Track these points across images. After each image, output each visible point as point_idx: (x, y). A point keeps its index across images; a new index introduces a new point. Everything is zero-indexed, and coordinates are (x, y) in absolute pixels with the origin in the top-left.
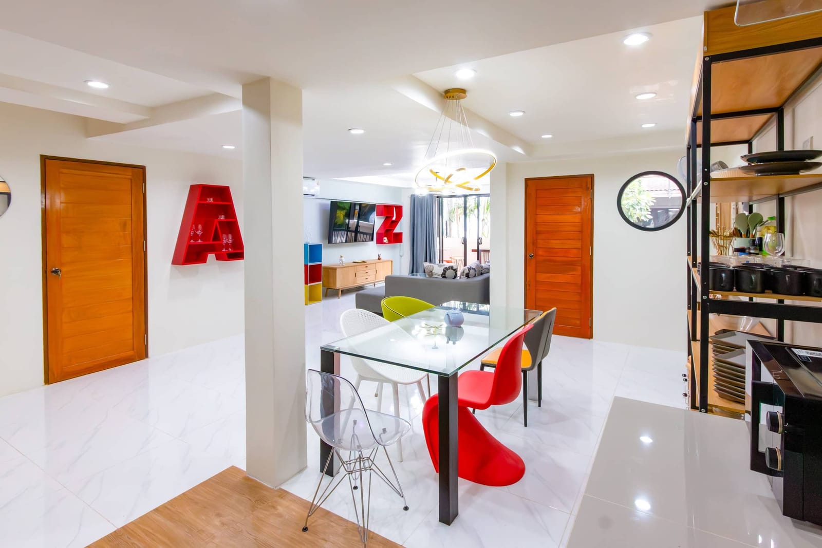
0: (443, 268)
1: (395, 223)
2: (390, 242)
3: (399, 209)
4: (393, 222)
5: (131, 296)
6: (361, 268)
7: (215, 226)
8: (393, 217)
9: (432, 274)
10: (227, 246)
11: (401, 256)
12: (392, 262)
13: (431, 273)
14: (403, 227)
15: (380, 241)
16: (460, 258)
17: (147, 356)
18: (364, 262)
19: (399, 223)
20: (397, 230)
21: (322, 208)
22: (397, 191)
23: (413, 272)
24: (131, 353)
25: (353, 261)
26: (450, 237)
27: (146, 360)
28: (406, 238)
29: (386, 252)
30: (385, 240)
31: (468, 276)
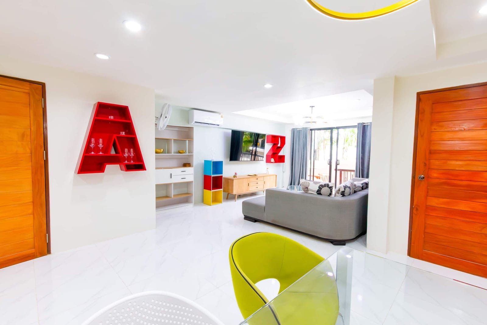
0: (318, 185)
1: (280, 148)
2: (276, 162)
3: (283, 139)
4: (279, 147)
5: (31, 200)
6: (253, 180)
7: (113, 140)
8: (278, 144)
9: (308, 190)
10: (129, 158)
11: (284, 172)
12: (276, 176)
13: (306, 189)
14: (286, 151)
15: (268, 161)
16: (326, 175)
17: (49, 252)
18: (255, 175)
19: (283, 148)
20: (281, 154)
21: (225, 134)
22: (282, 125)
23: (291, 184)
24: (33, 251)
25: (248, 175)
26: (318, 160)
27: (48, 256)
28: (288, 159)
29: (273, 168)
30: (272, 160)
31: (343, 194)
